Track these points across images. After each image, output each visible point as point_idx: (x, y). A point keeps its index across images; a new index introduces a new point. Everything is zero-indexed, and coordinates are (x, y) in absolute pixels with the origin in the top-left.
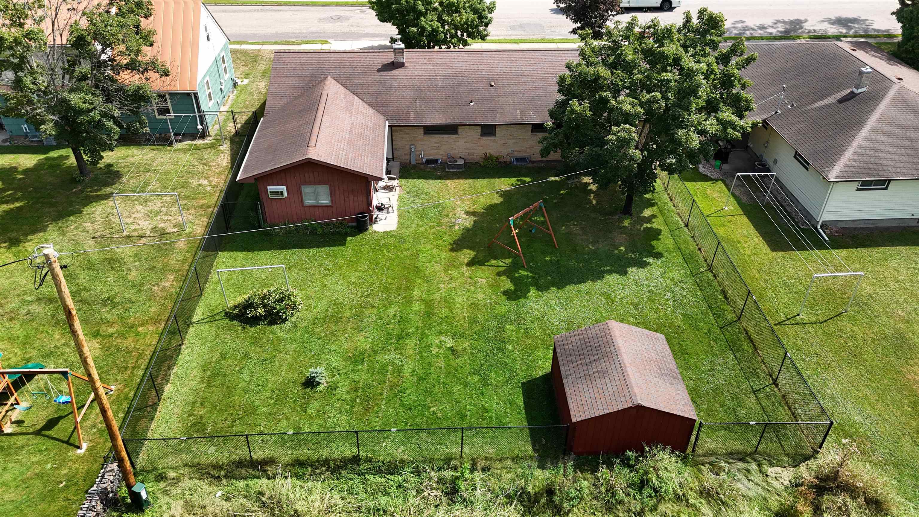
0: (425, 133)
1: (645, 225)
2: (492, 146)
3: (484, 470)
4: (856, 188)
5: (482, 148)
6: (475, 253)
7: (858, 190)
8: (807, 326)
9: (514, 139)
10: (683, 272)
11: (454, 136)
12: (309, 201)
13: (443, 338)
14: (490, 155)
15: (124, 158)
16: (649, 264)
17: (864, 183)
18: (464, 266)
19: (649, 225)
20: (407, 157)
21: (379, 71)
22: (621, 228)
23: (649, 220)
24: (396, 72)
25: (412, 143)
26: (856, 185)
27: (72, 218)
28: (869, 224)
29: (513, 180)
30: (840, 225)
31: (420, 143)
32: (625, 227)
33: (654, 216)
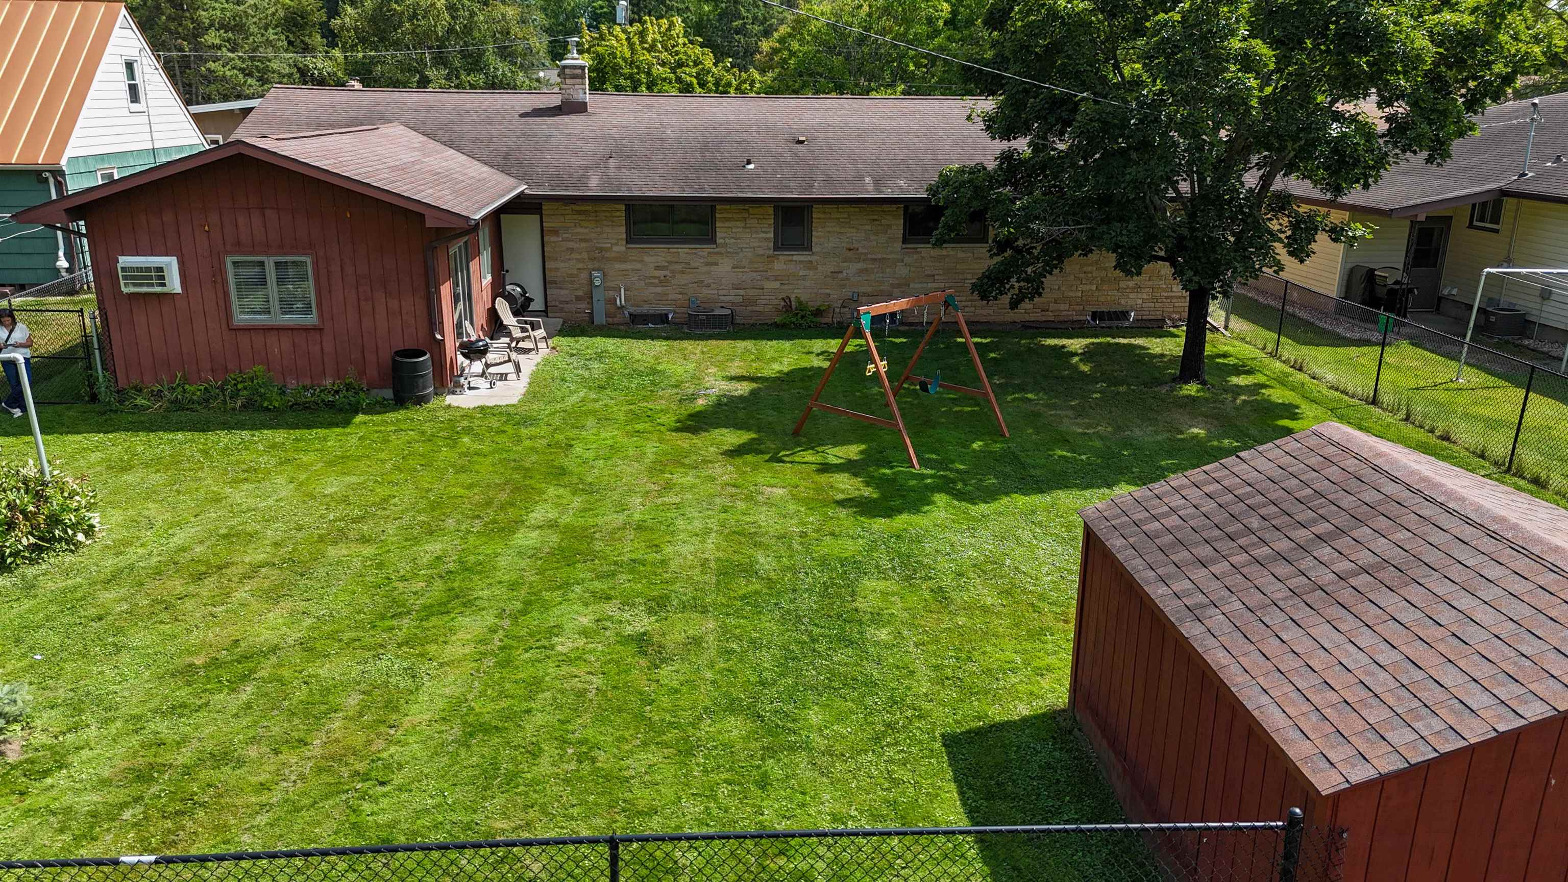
0: (630, 240)
2: (804, 278)
5: (776, 285)
9: (858, 260)
11: (705, 250)
14: (800, 303)
20: (583, 305)
21: (522, 115)
25: (597, 265)
31: (618, 266)
33: (1263, 386)
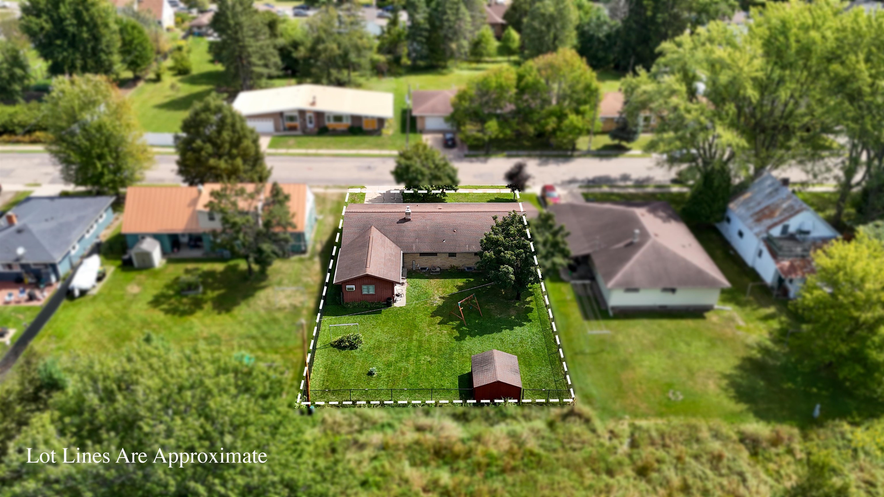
0: (420, 256)
1: (526, 305)
2: (454, 261)
5: (449, 263)
6: (442, 318)
8: (587, 355)
9: (465, 259)
10: (539, 329)
11: (435, 257)
12: (365, 292)
13: (426, 357)
14: (453, 266)
16: (524, 325)
18: (437, 325)
19: (528, 306)
20: (411, 267)
21: (398, 223)
22: (514, 307)
23: (528, 303)
24: (407, 223)
25: (414, 261)
29: (464, 280)
31: (418, 260)
32: (516, 306)
33: (531, 301)
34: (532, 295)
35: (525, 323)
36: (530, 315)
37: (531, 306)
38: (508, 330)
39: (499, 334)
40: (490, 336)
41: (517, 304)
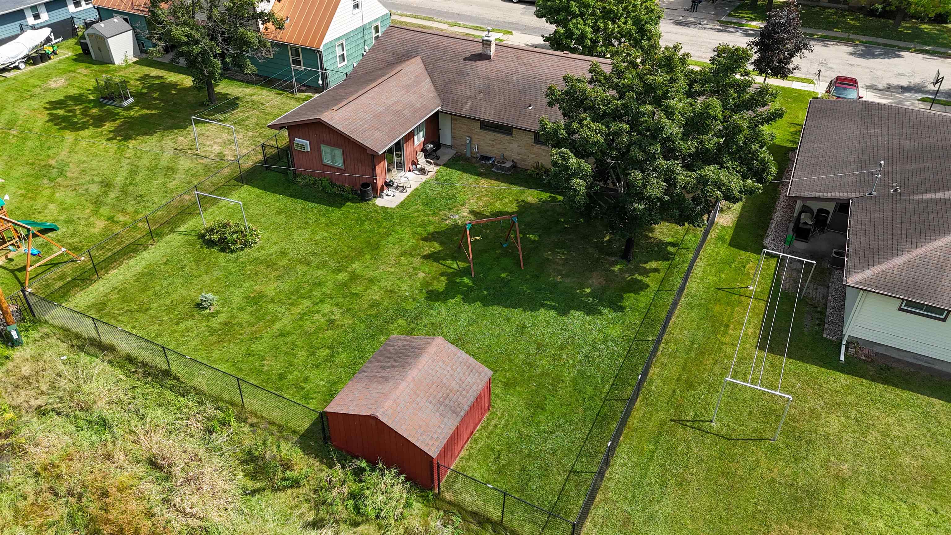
0: (481, 128)
1: (637, 276)
2: (544, 156)
3: (252, 425)
4: (897, 306)
5: (534, 156)
6: (441, 249)
7: (900, 309)
8: (708, 435)
10: (626, 333)
11: (508, 137)
12: (327, 161)
13: (335, 309)
14: (542, 165)
15: (251, 95)
16: (601, 314)
17: (909, 303)
18: (419, 257)
19: (640, 277)
20: (464, 148)
21: (465, 59)
22: (606, 270)
23: (646, 273)
24: (480, 63)
25: (469, 135)
26: (898, 303)
27: (176, 131)
28: (921, 361)
29: (545, 196)
30: (876, 349)
31: (475, 136)
32: (614, 271)
33: (656, 270)
34: (666, 259)
35: (605, 311)
36: (629, 299)
37: (646, 280)
38: (553, 313)
39: (529, 314)
40: (506, 311)
41: (616, 268)
